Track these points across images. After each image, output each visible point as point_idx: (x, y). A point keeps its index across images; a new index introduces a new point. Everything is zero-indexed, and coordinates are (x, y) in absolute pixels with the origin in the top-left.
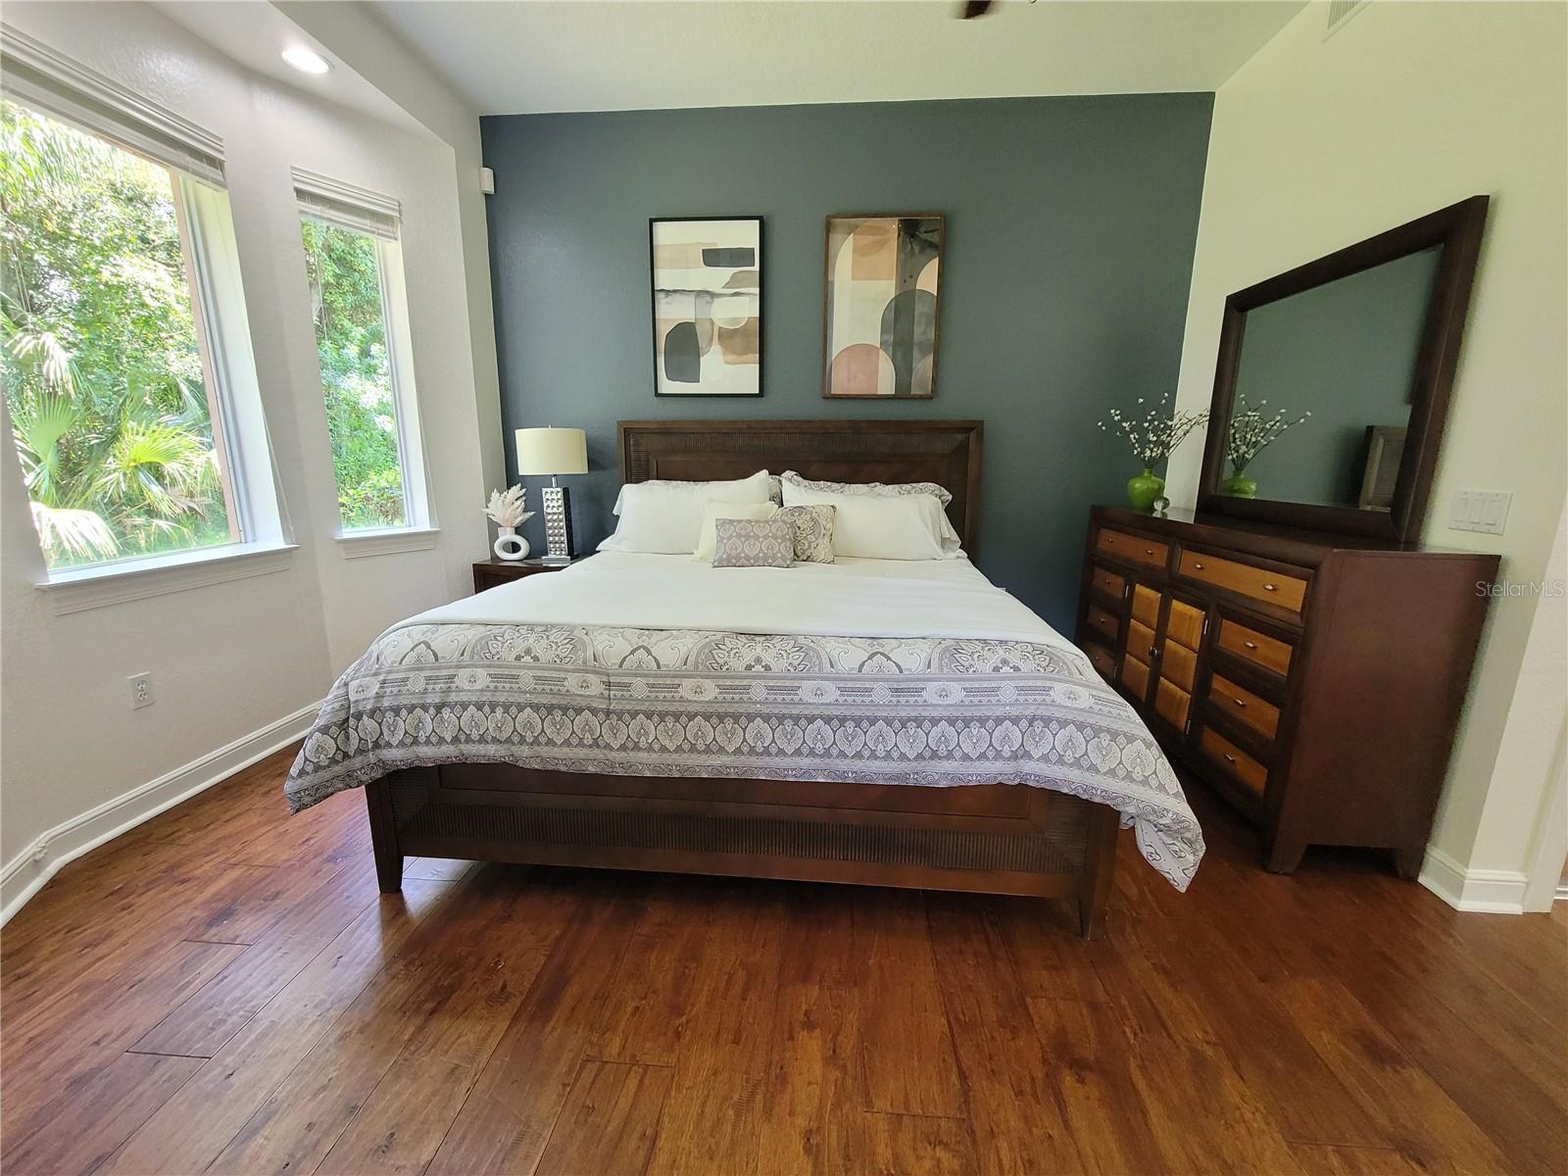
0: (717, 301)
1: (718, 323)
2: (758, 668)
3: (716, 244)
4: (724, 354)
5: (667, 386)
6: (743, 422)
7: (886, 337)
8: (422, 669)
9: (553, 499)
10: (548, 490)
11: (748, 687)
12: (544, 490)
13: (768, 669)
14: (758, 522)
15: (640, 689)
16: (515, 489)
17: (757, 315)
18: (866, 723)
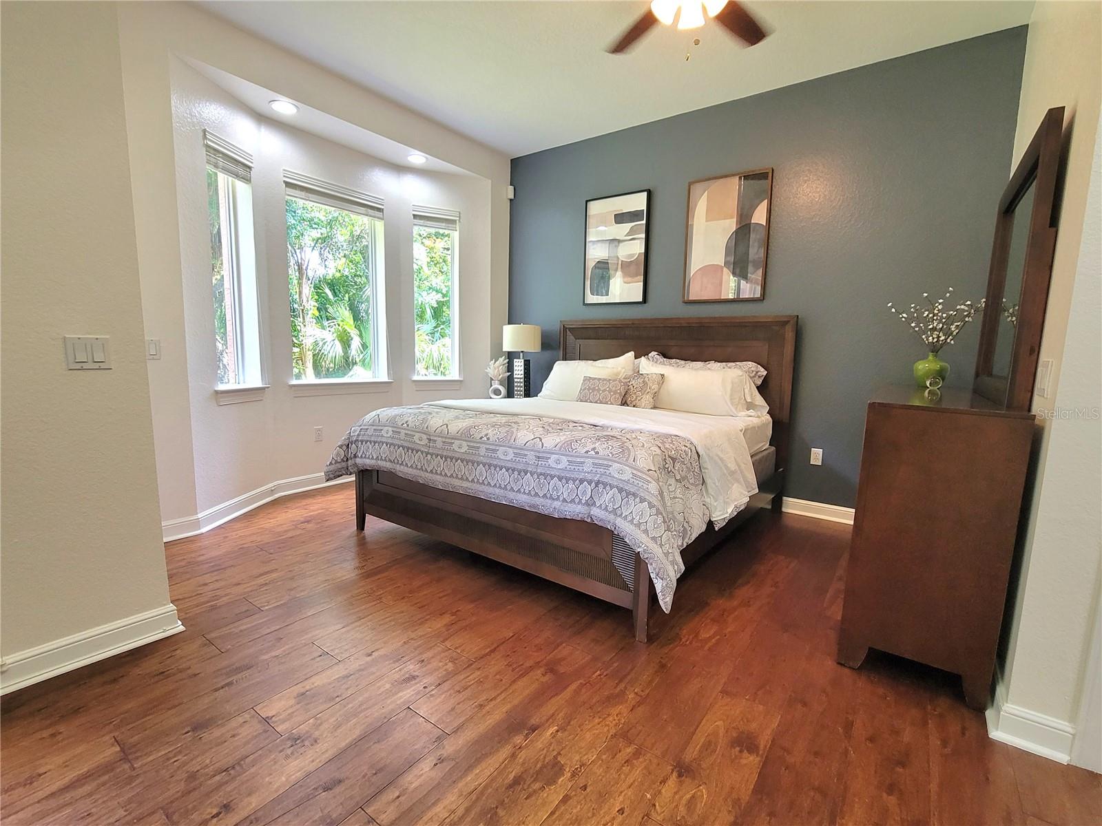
0: (621, 244)
1: (621, 258)
2: (485, 439)
3: (622, 210)
4: (624, 277)
5: (591, 299)
6: (629, 320)
7: (728, 259)
8: (373, 425)
9: (519, 366)
10: (518, 360)
11: (479, 448)
12: (515, 360)
13: (488, 439)
14: (605, 380)
15: (439, 444)
16: (501, 360)
17: (643, 251)
18: (523, 474)
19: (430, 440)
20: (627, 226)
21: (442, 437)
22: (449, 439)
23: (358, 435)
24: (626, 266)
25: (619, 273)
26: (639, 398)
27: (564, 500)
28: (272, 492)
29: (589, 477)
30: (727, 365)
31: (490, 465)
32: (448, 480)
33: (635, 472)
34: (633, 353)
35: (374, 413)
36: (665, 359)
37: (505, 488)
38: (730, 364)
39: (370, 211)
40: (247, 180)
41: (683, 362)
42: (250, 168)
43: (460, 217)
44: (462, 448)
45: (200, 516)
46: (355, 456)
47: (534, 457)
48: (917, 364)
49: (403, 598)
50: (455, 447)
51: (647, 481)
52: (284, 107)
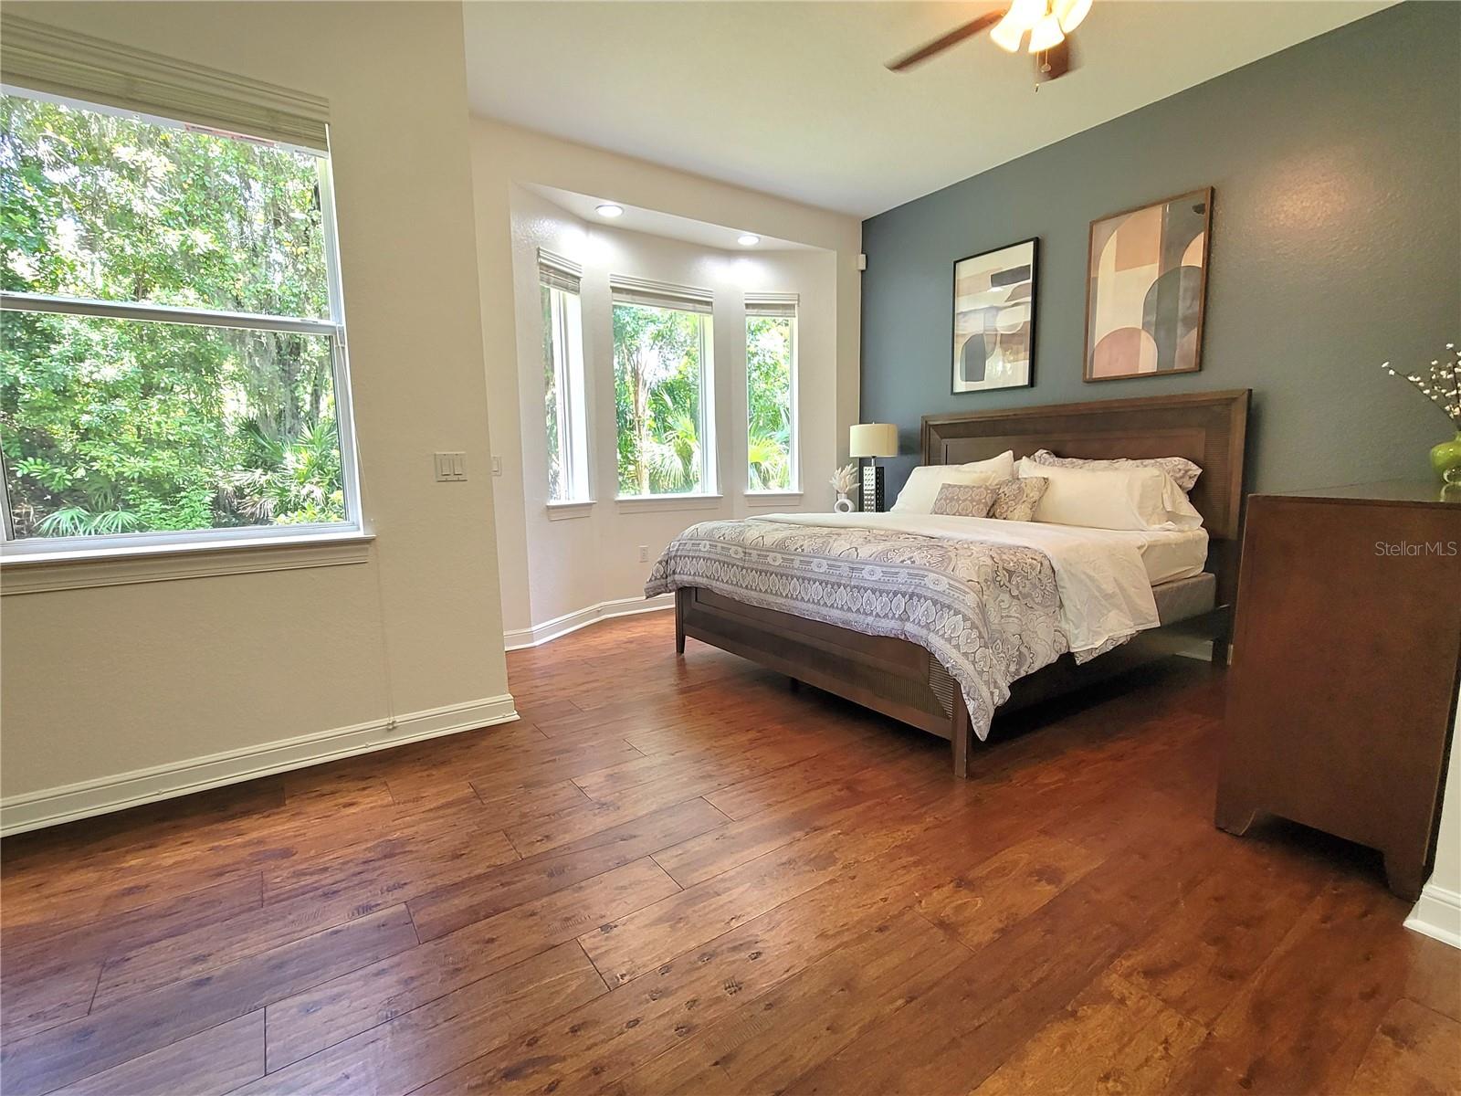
0: (1001, 313)
1: (1000, 331)
2: (800, 550)
3: (1001, 268)
4: (1004, 355)
5: (962, 386)
7: (1149, 318)
8: (692, 540)
9: (870, 473)
10: (867, 468)
11: (793, 560)
12: (865, 468)
13: (803, 550)
14: (967, 487)
15: (754, 558)
16: (848, 468)
17: (1029, 318)
18: (836, 587)
19: (745, 553)
20: (1010, 288)
21: (757, 550)
22: (764, 551)
23: (677, 550)
24: (1007, 341)
25: (998, 350)
26: (1011, 509)
27: (877, 615)
28: (599, 612)
29: (903, 589)
30: (1142, 463)
31: (804, 579)
32: (763, 596)
33: (952, 582)
34: (1011, 452)
35: (693, 527)
36: (1056, 459)
37: (818, 603)
38: (1147, 462)
39: (698, 307)
40: (576, 291)
41: (1081, 461)
42: (579, 278)
43: (799, 300)
44: (776, 560)
45: (534, 628)
46: (674, 573)
47: (848, 569)
48: (1435, 449)
49: (712, 714)
50: (769, 560)
51: (965, 592)
52: (610, 211)
